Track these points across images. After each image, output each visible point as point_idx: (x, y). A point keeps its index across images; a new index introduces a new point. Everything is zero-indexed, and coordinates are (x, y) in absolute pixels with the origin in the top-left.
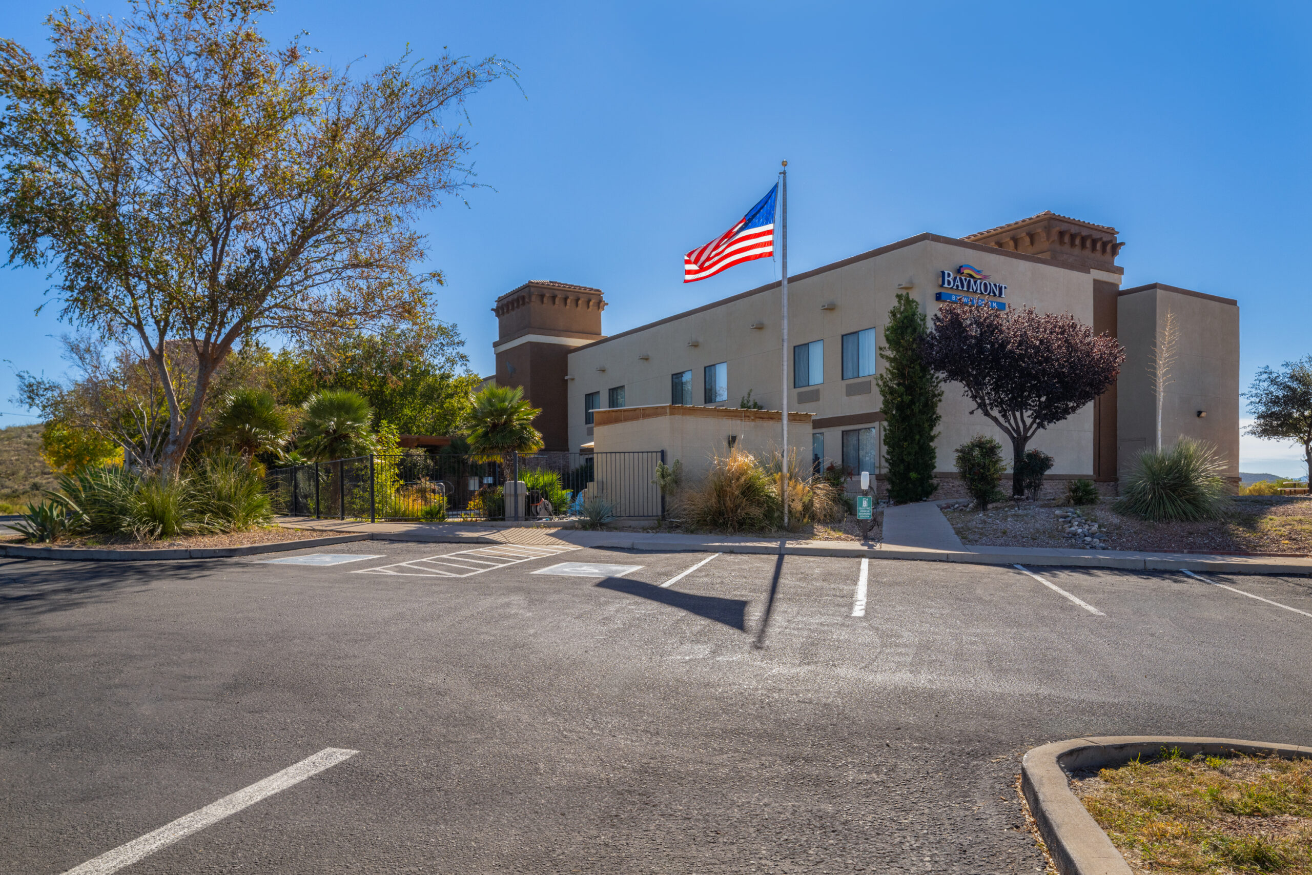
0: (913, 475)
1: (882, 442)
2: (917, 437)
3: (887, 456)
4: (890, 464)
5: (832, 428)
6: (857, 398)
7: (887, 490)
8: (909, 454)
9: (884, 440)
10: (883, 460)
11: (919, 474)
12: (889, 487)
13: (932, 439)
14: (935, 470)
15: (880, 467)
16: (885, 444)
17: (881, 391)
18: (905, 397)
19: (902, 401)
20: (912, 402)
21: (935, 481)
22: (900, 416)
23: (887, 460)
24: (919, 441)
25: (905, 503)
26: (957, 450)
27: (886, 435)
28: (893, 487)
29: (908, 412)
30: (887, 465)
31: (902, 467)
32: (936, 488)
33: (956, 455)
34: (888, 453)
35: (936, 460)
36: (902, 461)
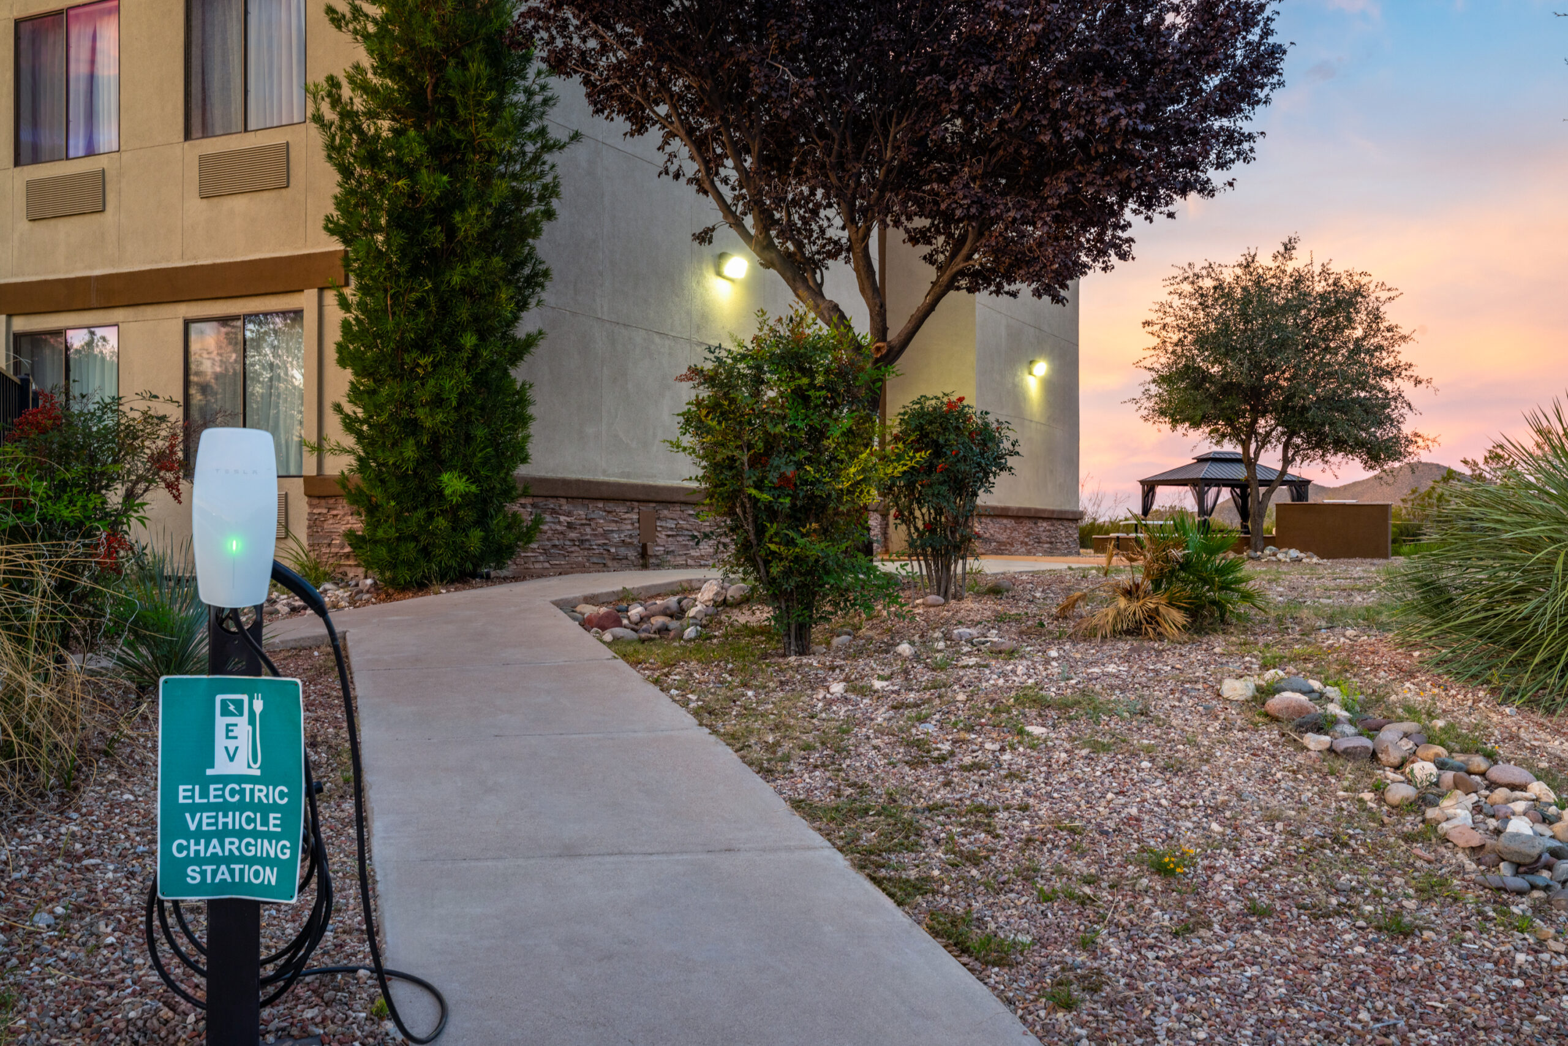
0: (454, 484)
1: (331, 354)
2: (469, 340)
3: (348, 408)
4: (360, 436)
5: (149, 312)
6: (239, 204)
7: (350, 535)
8: (438, 401)
9: (341, 348)
10: (334, 425)
11: (474, 479)
12: (357, 524)
13: (520, 350)
14: (523, 470)
15: (319, 449)
16: (342, 362)
17: (331, 147)
18: (424, 175)
19: (413, 196)
20: (451, 202)
21: (522, 510)
22: (403, 252)
23: (349, 424)
24: (475, 353)
25: (421, 586)
26: (695, 372)
27: (346, 325)
28: (374, 524)
29: (437, 237)
30: (349, 441)
31: (410, 451)
32: (529, 535)
33: (688, 393)
34: (355, 394)
35: (533, 428)
36: (412, 427)
